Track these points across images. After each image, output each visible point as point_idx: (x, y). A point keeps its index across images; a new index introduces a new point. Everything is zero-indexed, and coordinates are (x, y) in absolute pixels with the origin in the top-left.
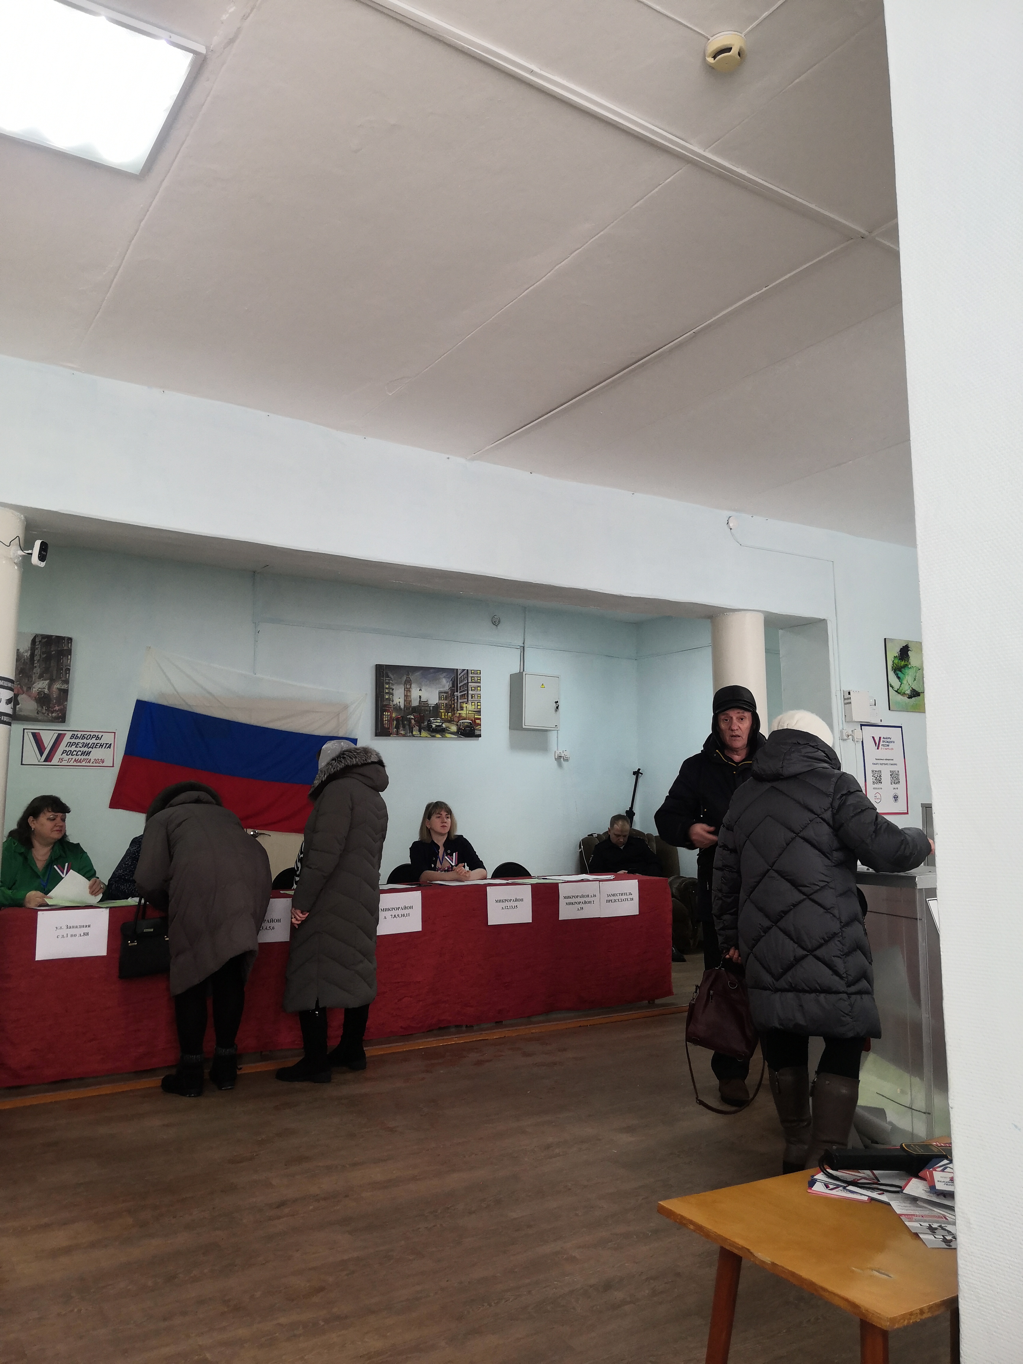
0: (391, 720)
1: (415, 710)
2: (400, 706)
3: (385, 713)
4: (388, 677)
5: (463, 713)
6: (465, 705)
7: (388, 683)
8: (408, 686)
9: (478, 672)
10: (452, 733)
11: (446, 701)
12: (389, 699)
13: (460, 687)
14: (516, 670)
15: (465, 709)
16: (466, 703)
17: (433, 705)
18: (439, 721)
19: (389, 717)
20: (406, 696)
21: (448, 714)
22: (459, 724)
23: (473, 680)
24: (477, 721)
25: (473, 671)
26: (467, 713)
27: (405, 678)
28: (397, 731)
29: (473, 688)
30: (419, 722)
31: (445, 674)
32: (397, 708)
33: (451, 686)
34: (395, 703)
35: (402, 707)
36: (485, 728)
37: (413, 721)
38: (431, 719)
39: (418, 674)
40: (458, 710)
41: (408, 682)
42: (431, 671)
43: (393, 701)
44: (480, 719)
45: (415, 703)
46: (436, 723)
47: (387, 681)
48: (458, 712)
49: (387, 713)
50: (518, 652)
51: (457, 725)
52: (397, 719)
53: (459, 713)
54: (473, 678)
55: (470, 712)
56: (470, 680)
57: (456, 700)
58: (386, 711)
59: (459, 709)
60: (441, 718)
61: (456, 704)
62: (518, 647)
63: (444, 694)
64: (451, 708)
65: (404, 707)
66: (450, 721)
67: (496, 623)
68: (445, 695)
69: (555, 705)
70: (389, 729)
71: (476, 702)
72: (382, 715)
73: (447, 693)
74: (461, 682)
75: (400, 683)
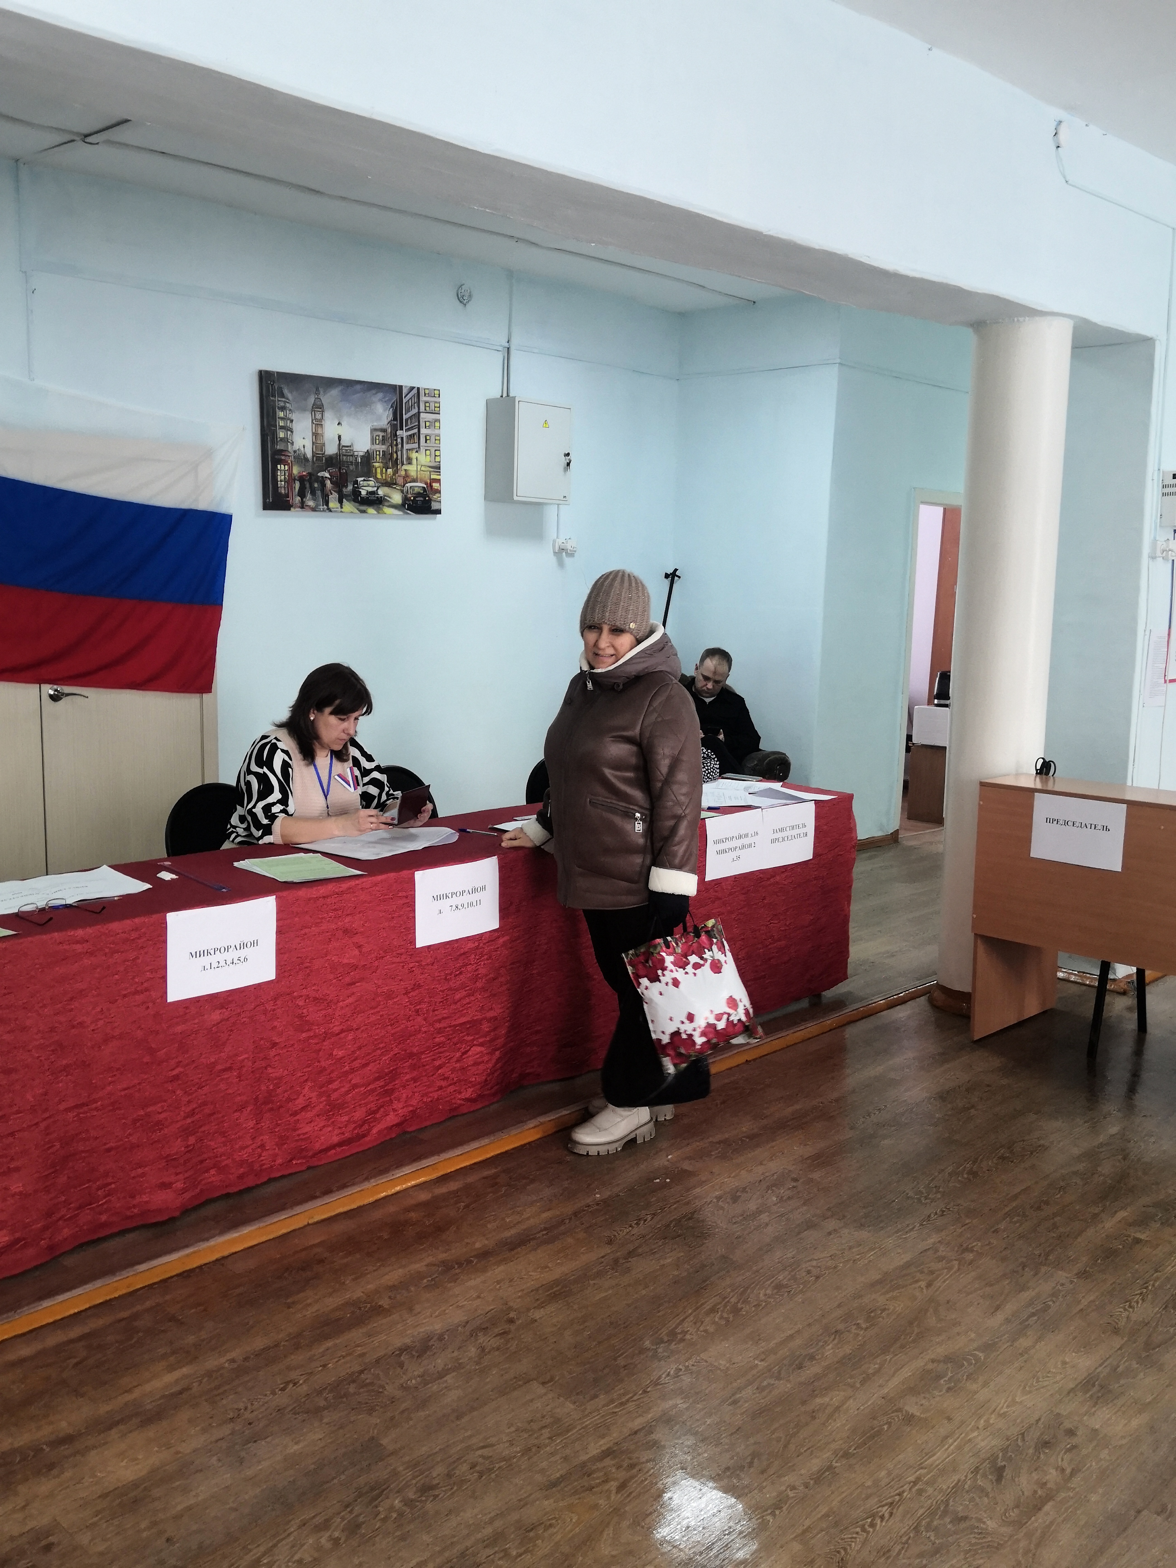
0: (290, 480)
1: (331, 462)
2: (305, 455)
3: (279, 466)
4: (282, 395)
5: (412, 469)
6: (414, 455)
7: (283, 409)
8: (318, 416)
9: (435, 394)
10: (395, 507)
11: (383, 447)
12: (285, 440)
13: (407, 420)
14: (495, 392)
15: (414, 461)
16: (417, 452)
17: (362, 454)
18: (371, 483)
19: (287, 474)
20: (315, 435)
21: (386, 470)
22: (405, 489)
23: (427, 409)
24: (434, 484)
25: (427, 392)
26: (419, 469)
27: (312, 400)
28: (302, 499)
29: (428, 424)
30: (340, 483)
31: (380, 395)
32: (301, 459)
33: (391, 417)
34: (296, 447)
35: (309, 455)
36: (447, 499)
37: (328, 483)
38: (359, 479)
39: (335, 392)
40: (403, 464)
41: (318, 407)
42: (358, 387)
43: (292, 444)
44: (439, 481)
45: (331, 449)
46: (367, 487)
47: (282, 404)
48: (405, 467)
49: (282, 466)
50: (498, 359)
51: (402, 491)
52: (301, 479)
53: (405, 470)
54: (427, 405)
55: (423, 468)
56: (422, 408)
57: (400, 446)
58: (281, 462)
59: (405, 463)
60: (376, 478)
61: (399, 453)
62: (500, 348)
63: (378, 433)
64: (392, 460)
65: (313, 456)
66: (390, 484)
67: (463, 298)
68: (381, 434)
69: (564, 461)
70: (287, 496)
71: (433, 450)
72: (275, 470)
73: (384, 430)
74: (407, 411)
75: (304, 410)
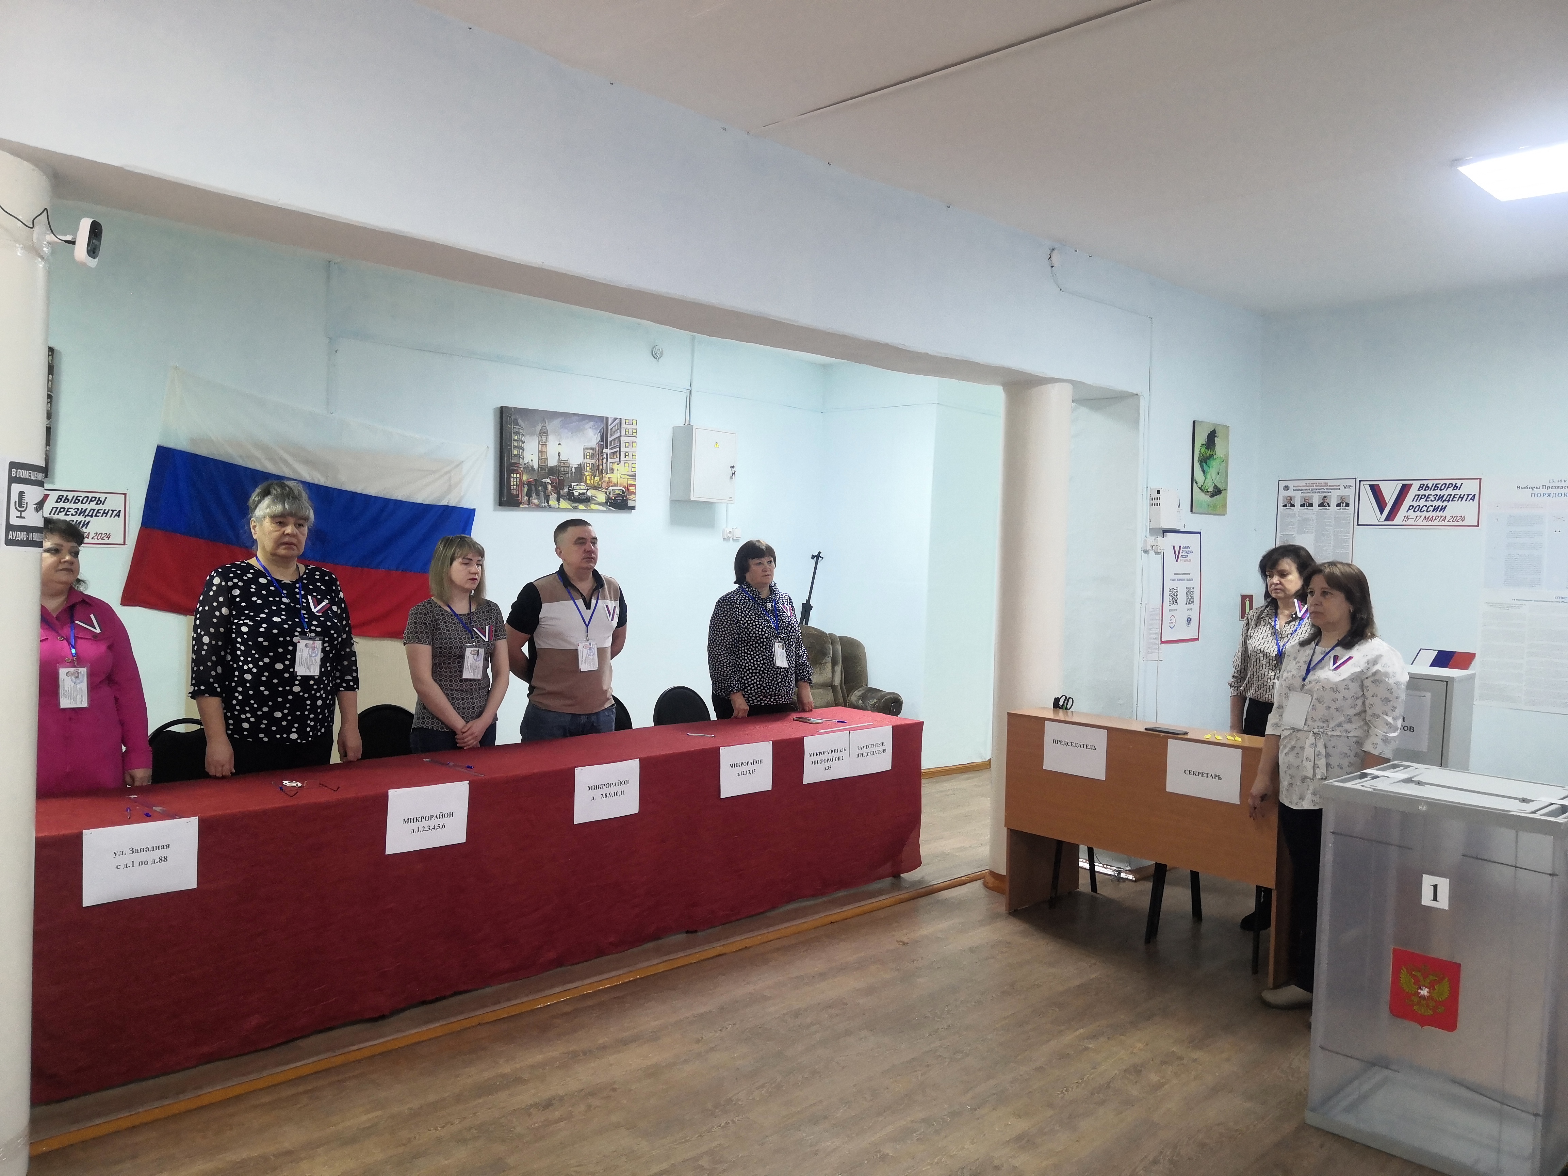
0: (521, 484)
2: (533, 466)
3: (512, 475)
4: (517, 424)
5: (614, 477)
6: (615, 467)
7: (517, 433)
8: (544, 439)
10: (600, 504)
11: (592, 460)
12: (518, 456)
13: (611, 441)
14: (680, 422)
15: (616, 471)
16: (618, 464)
17: (576, 466)
18: (583, 487)
19: (518, 480)
20: (541, 452)
21: (594, 478)
22: (608, 491)
23: (627, 433)
24: (630, 488)
25: (627, 421)
26: (619, 477)
27: (539, 427)
28: (529, 499)
29: (627, 444)
30: (558, 487)
31: (592, 423)
32: (529, 469)
33: (599, 439)
34: (526, 461)
35: (536, 467)
36: (640, 499)
37: (549, 487)
38: (573, 484)
39: (557, 422)
40: (607, 473)
41: (544, 433)
42: (574, 418)
43: (523, 459)
44: (634, 486)
45: (552, 462)
46: (579, 489)
47: (516, 430)
48: (608, 475)
49: (515, 475)
50: (682, 398)
51: (606, 493)
52: (529, 484)
53: (609, 478)
54: (627, 430)
55: (622, 476)
56: (623, 433)
57: (605, 461)
58: (514, 471)
59: (609, 472)
60: (586, 483)
61: (604, 465)
62: (685, 390)
63: (589, 451)
64: (598, 470)
65: (539, 467)
66: (597, 488)
67: (656, 355)
68: (591, 451)
69: (731, 471)
70: (518, 496)
71: (630, 463)
72: (509, 477)
73: (593, 449)
74: (612, 435)
75: (532, 434)
